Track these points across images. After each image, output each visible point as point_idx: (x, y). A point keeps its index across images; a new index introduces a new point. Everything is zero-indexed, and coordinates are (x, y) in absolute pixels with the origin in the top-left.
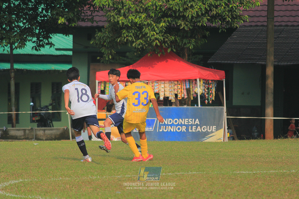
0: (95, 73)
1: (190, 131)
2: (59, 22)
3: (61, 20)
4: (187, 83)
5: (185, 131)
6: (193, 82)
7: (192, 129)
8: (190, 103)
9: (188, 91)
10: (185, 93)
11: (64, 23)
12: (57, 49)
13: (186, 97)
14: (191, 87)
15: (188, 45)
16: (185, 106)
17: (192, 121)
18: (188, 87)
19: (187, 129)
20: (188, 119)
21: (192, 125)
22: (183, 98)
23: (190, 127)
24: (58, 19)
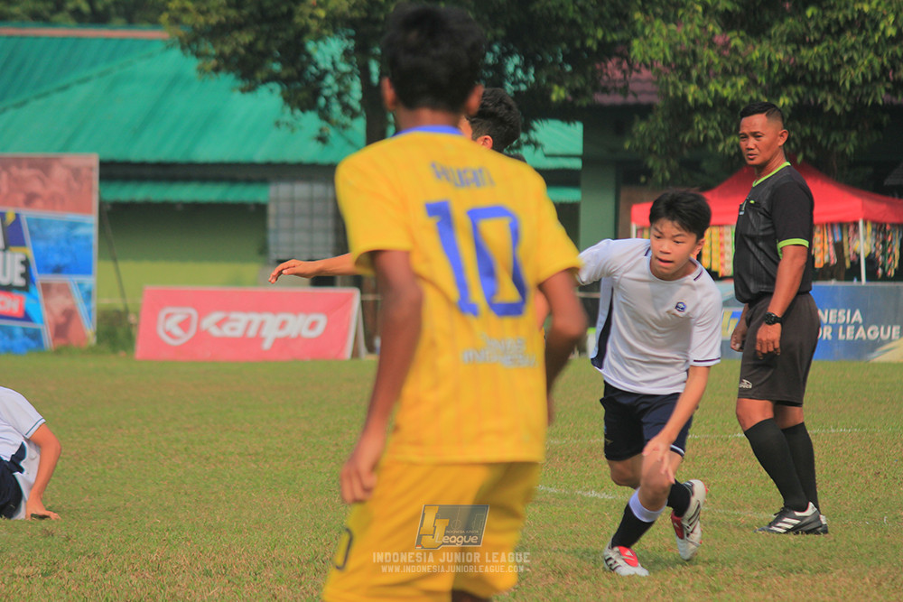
0: (629, 209)
1: (841, 337)
2: (554, 97)
3: (558, 94)
4: (837, 230)
5: (830, 337)
6: (848, 230)
7: (845, 332)
8: (842, 274)
9: (839, 247)
10: (833, 253)
11: (565, 101)
12: (547, 156)
13: (834, 261)
14: (845, 239)
15: (841, 147)
16: (833, 283)
17: (846, 314)
18: (838, 238)
19: (835, 334)
20: (836, 311)
21: (845, 325)
22: (827, 265)
23: (841, 329)
24: (551, 91)
